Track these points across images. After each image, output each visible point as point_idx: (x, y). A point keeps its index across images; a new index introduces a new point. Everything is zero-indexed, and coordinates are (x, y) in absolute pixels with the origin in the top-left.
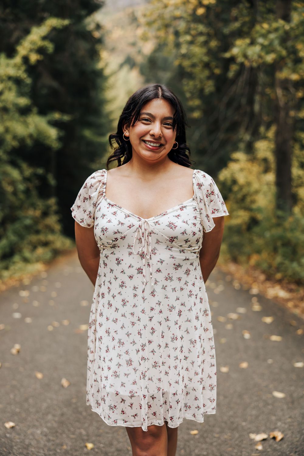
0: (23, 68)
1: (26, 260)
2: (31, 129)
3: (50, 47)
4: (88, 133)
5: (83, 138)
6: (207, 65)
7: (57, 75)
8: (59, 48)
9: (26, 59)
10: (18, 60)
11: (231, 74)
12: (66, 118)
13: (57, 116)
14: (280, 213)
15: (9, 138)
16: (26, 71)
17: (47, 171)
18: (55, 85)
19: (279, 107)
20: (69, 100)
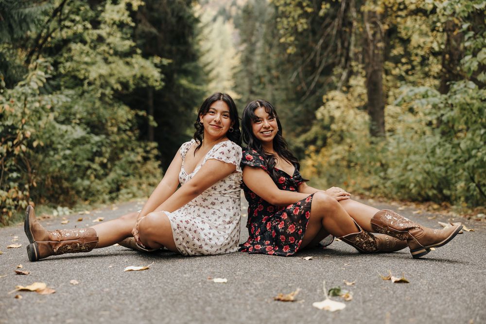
0: (127, 13)
2: (137, 71)
4: (184, 82)
5: (181, 86)
6: (299, 5)
7: (155, 23)
9: (129, 6)
10: (122, 6)
11: (322, 13)
12: (166, 62)
13: (157, 60)
14: (374, 139)
15: (113, 81)
16: (129, 16)
17: (148, 113)
18: (154, 30)
19: (369, 41)
20: (167, 47)
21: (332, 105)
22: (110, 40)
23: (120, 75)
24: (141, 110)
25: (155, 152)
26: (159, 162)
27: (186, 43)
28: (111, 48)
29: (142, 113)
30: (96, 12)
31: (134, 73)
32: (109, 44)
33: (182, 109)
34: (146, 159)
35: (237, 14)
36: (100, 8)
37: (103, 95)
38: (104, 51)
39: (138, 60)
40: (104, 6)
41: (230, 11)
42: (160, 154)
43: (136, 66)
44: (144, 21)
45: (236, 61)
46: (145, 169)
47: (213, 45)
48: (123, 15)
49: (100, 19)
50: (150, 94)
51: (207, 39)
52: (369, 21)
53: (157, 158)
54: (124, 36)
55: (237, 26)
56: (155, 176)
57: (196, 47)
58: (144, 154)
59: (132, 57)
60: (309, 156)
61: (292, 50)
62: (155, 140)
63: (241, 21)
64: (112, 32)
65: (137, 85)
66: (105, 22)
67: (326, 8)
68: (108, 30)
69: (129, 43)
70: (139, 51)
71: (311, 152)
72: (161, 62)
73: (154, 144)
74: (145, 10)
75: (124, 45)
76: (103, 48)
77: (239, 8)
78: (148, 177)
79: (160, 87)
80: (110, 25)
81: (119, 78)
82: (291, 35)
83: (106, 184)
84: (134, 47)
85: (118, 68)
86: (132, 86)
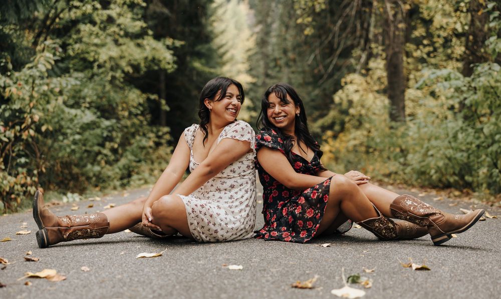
2: (148, 53)
4: (197, 65)
5: (194, 69)
12: (178, 43)
13: (169, 41)
14: (393, 124)
15: (123, 63)
17: (160, 97)
18: (166, 11)
19: (389, 21)
20: (180, 28)
21: (351, 88)
22: (120, 21)
23: (131, 58)
24: (153, 93)
25: (168, 137)
27: (199, 24)
28: (121, 29)
29: (153, 97)
31: (145, 55)
32: (119, 25)
33: (194, 93)
34: (158, 145)
37: (114, 78)
38: (114, 32)
39: (149, 42)
42: (172, 139)
43: (148, 48)
44: (155, 0)
45: (251, 44)
46: (157, 155)
47: (227, 26)
50: (162, 78)
51: (221, 20)
53: (169, 143)
54: (135, 17)
55: (252, 6)
57: (209, 28)
58: (156, 140)
59: (143, 39)
60: (326, 141)
61: (310, 31)
62: (167, 125)
63: (257, 1)
64: (122, 12)
65: (148, 67)
66: (115, 2)
68: (118, 10)
69: (140, 24)
70: (150, 32)
71: (328, 138)
72: (173, 43)
73: (166, 129)
75: (135, 26)
76: (113, 29)
78: (160, 163)
79: (172, 70)
80: (121, 5)
81: (130, 60)
82: (309, 16)
83: (117, 170)
84: (145, 27)
85: (129, 50)
86: (143, 69)
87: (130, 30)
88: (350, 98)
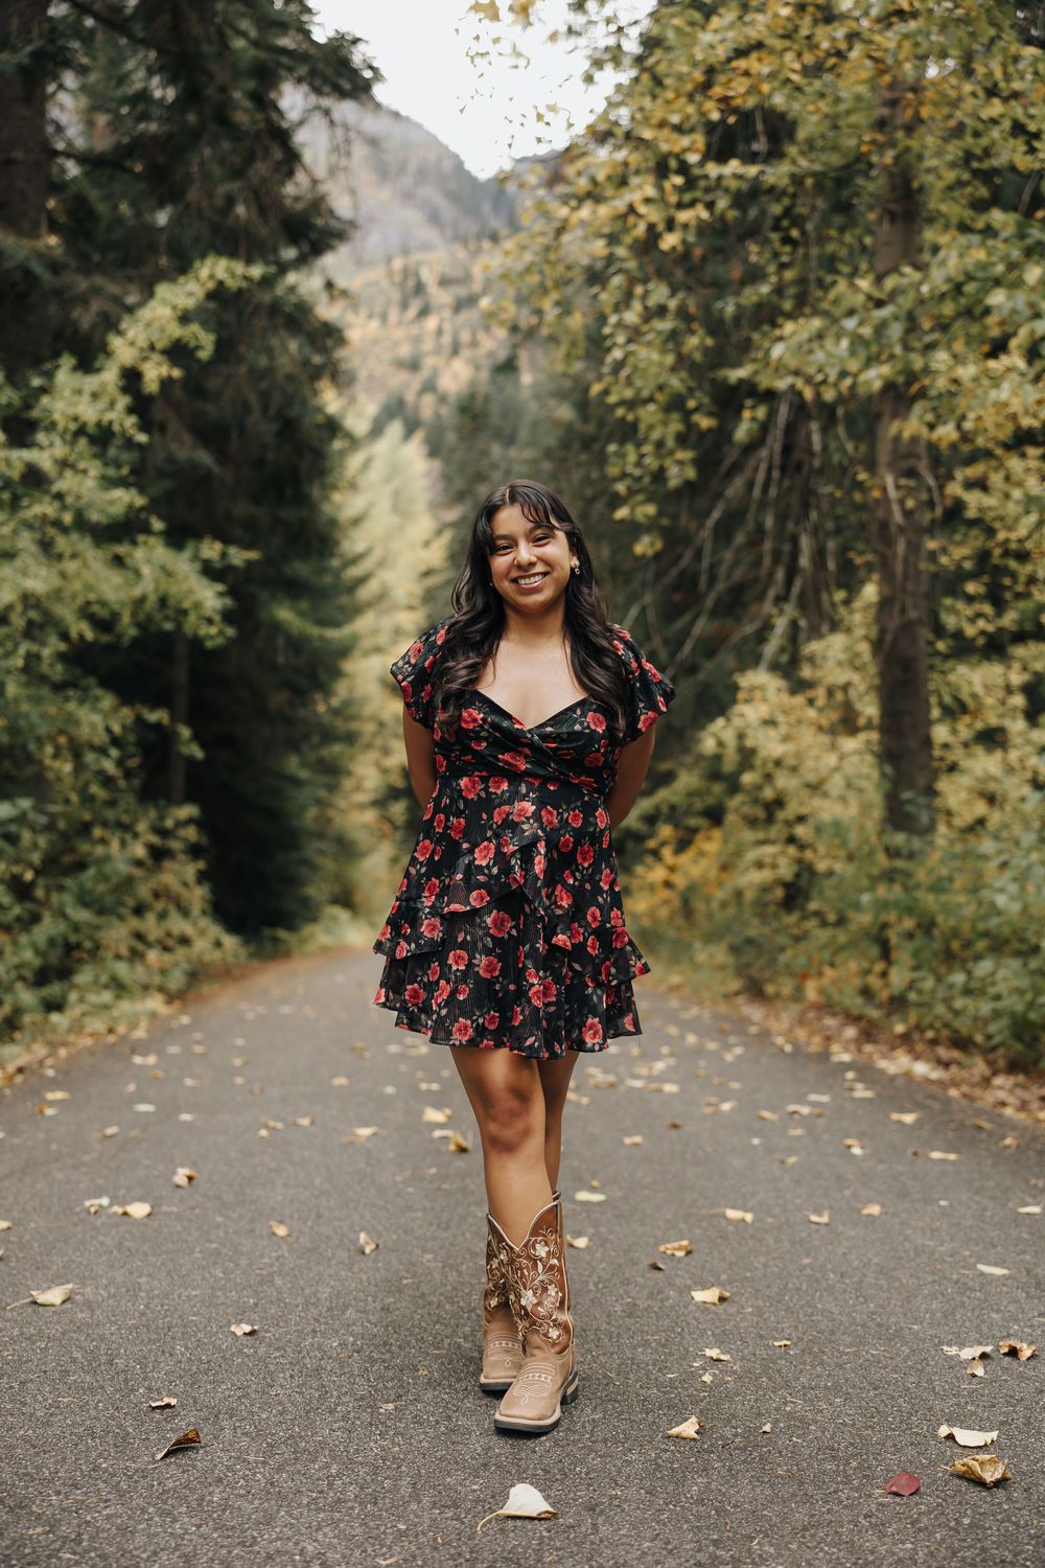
0: (123, 401)
1: (119, 987)
2: (147, 586)
3: (205, 342)
4: (285, 614)
5: (277, 627)
6: (676, 404)
7: (211, 435)
8: (226, 348)
9: (131, 378)
10: (110, 376)
11: (742, 431)
12: (239, 557)
13: (211, 550)
15: (66, 613)
16: (130, 410)
17: (174, 718)
18: (205, 458)
19: (893, 529)
20: (242, 508)
21: (749, 713)
22: (66, 483)
23: (92, 597)
24: (154, 705)
25: (191, 833)
26: (201, 865)
27: (303, 500)
28: (64, 508)
29: (156, 716)
30: (24, 392)
31: (137, 592)
32: (59, 496)
33: (278, 699)
34: (159, 854)
35: (438, 416)
36: (36, 382)
37: (32, 659)
38: (45, 516)
39: (151, 556)
40: (50, 375)
41: (417, 408)
42: (204, 841)
43: (146, 571)
44: (174, 426)
45: (436, 555)
46: (154, 886)
47: (371, 505)
48: (112, 404)
49: (35, 414)
50: (181, 650)
51: (353, 486)
52: (891, 465)
53: (194, 851)
54: (111, 472)
55: (434, 450)
56: (185, 912)
57: (327, 508)
58: (154, 839)
59: (134, 543)
60: (656, 853)
61: (652, 544)
62: (188, 798)
63: (451, 437)
64: (72, 458)
65: (143, 625)
66: (52, 426)
67: (753, 419)
68: (60, 450)
69: (123, 499)
70: (158, 525)
71: (664, 844)
72: (224, 555)
73: (187, 811)
74: (178, 393)
75: (112, 503)
76: (44, 508)
77: (443, 399)
78: (162, 916)
79: (219, 641)
80: (68, 437)
81: (88, 603)
82: (649, 500)
83: (28, 955)
84: (142, 509)
85: (88, 576)
86: (128, 628)
87: (94, 516)
88: (749, 743)
